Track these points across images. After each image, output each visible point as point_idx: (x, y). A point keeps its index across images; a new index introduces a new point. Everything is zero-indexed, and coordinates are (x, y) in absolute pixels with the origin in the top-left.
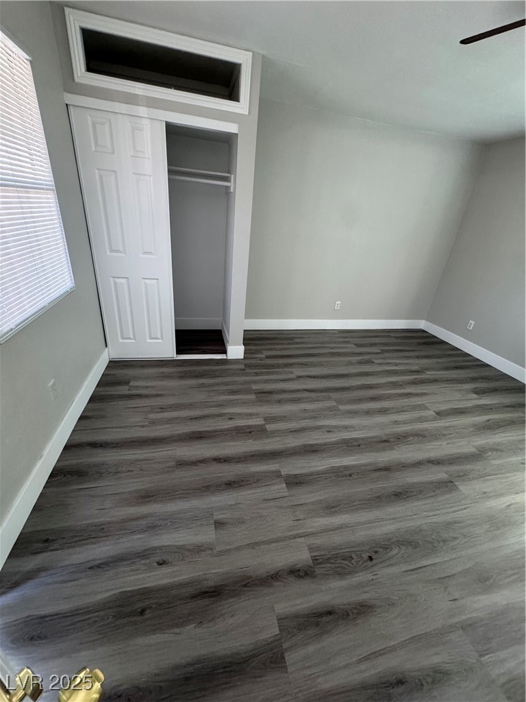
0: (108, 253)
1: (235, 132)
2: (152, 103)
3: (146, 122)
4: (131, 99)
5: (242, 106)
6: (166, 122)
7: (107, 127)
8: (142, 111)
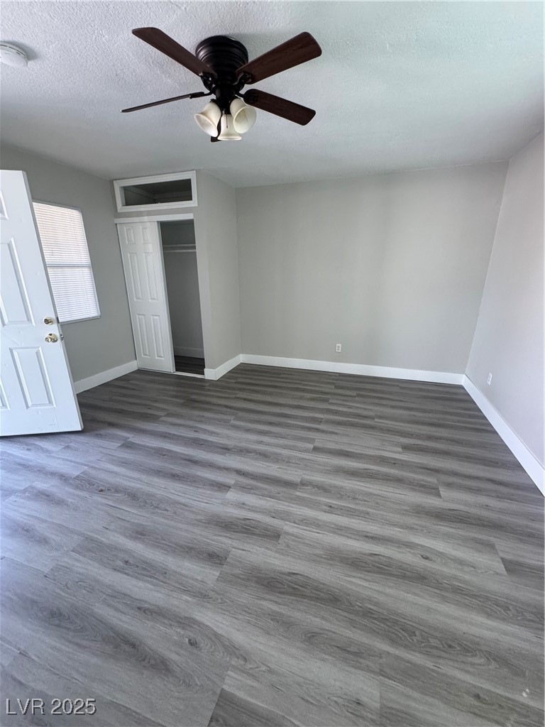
0: (135, 299)
1: (192, 218)
2: (149, 213)
3: (148, 224)
4: (140, 214)
5: (193, 203)
6: (158, 222)
7: (132, 231)
8: (146, 218)
